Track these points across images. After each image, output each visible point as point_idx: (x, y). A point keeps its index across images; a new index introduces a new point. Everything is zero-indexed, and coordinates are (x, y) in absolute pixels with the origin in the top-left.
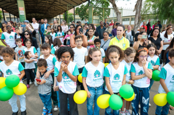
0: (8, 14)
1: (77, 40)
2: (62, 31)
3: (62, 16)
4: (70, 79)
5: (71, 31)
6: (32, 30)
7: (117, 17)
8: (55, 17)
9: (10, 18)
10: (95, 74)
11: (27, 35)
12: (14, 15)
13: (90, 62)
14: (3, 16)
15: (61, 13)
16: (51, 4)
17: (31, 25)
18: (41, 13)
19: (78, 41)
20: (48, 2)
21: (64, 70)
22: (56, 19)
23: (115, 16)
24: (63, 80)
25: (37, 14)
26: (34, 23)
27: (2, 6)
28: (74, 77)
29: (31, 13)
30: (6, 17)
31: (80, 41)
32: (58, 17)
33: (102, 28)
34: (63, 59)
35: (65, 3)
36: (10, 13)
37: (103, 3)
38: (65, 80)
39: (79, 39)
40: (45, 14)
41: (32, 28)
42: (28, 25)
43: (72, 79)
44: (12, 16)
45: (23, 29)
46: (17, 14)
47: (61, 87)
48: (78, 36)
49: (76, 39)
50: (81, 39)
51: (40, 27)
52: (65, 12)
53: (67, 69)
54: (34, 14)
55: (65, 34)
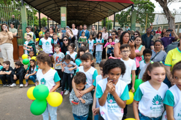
0: (52, 21)
1: (123, 50)
2: (102, 38)
3: (101, 23)
4: (116, 104)
5: (112, 39)
6: (72, 36)
7: (168, 24)
8: (94, 24)
9: (53, 25)
10: (154, 101)
11: (66, 40)
12: (57, 22)
13: (148, 82)
14: (47, 23)
15: (100, 20)
16: (91, 11)
17: (71, 31)
18: (80, 20)
19: (125, 51)
20: (88, 9)
21: (110, 92)
22: (95, 25)
23: (167, 22)
24: (107, 103)
25: (77, 21)
26: (74, 29)
27: (48, 14)
28: (123, 102)
29: (71, 20)
30: (49, 24)
31: (127, 51)
32: (97, 24)
33: (148, 36)
34: (111, 76)
35: (106, 9)
36: (53, 20)
37: (147, 9)
38: (110, 105)
39: (126, 49)
40: (84, 20)
41: (72, 34)
42: (68, 31)
43: (120, 105)
44: (55, 23)
45: (63, 35)
46: (59, 21)
47: (104, 113)
48: (124, 44)
49: (121, 48)
50: (128, 49)
51: (78, 34)
52: (104, 18)
53: (114, 90)
54: (74, 21)
55: (105, 41)
